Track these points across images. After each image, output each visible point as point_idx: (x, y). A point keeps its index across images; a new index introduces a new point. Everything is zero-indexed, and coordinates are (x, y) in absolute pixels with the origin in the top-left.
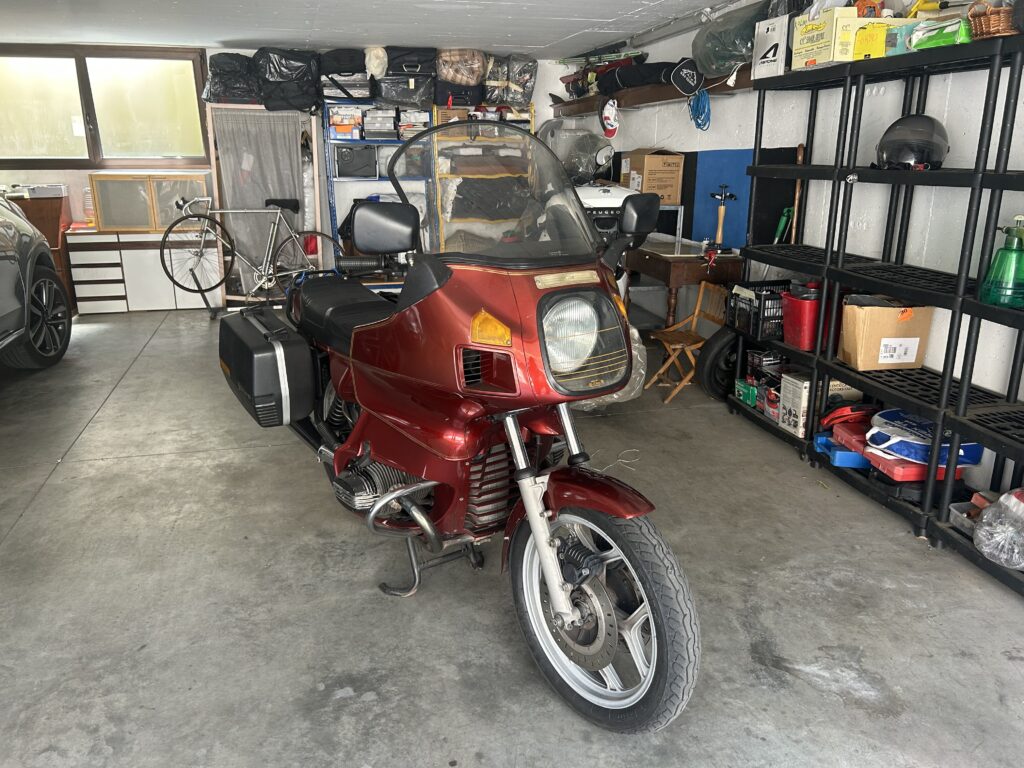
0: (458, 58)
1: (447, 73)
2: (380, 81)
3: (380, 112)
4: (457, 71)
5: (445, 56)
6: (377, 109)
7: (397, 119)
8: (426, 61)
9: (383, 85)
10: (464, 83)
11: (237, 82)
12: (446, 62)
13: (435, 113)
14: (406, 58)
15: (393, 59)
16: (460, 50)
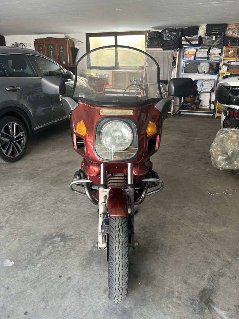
0: (235, 27)
1: (229, 33)
2: (203, 38)
3: (203, 49)
4: (233, 32)
5: (230, 27)
6: (202, 48)
7: (209, 52)
8: (221, 29)
9: (204, 39)
10: (236, 37)
11: (155, 41)
12: (230, 29)
13: (224, 49)
14: (214, 28)
15: (208, 29)
16: (236, 24)
